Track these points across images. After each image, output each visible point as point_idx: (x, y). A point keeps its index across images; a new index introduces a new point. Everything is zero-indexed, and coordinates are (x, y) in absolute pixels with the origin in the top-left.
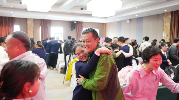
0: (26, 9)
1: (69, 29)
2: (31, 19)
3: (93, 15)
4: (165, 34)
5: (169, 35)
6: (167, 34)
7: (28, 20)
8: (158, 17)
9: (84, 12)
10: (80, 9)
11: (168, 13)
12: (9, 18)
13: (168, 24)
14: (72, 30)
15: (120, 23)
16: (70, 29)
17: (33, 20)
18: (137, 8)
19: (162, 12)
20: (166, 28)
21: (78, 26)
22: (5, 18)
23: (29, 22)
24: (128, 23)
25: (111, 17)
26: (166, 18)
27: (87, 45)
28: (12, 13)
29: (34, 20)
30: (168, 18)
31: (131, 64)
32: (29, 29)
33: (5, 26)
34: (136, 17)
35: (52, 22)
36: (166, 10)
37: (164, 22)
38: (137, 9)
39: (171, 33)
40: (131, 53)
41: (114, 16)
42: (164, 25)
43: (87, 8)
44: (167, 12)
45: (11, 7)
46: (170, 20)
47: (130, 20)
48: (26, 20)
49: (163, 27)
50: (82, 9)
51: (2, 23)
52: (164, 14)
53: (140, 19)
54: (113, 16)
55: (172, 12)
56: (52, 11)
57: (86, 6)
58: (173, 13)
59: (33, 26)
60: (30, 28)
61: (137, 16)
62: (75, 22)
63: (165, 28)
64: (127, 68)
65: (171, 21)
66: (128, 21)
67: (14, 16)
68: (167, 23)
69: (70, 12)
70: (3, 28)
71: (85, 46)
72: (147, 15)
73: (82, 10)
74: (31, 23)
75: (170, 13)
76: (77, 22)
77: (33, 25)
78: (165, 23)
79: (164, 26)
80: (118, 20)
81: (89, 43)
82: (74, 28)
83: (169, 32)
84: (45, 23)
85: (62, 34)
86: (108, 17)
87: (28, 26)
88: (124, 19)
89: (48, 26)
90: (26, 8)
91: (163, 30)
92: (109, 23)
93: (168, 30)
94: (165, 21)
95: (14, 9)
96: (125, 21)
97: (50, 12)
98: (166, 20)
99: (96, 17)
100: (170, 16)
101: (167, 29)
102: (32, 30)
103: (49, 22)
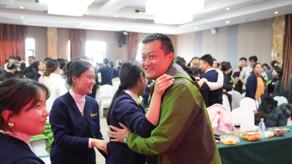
0: (46, 12)
1: (116, 44)
2: (53, 28)
3: (155, 22)
4: (275, 52)
5: (281, 53)
6: (278, 52)
7: (48, 29)
8: (263, 24)
9: (140, 16)
10: (134, 11)
11: (280, 17)
12: (17, 26)
13: (280, 36)
14: (120, 46)
15: (199, 34)
16: (118, 45)
17: (56, 30)
18: (228, 9)
19: (270, 16)
20: (277, 42)
21: (130, 39)
22: (11, 26)
23: (50, 34)
24: (214, 34)
25: (185, 24)
26: (277, 25)
27: (149, 64)
28: (22, 18)
29: (59, 29)
30: (280, 26)
31: (220, 102)
32: (49, 45)
33: (12, 40)
34: (226, 25)
35: (88, 33)
36: (276, 13)
37: (274, 33)
38: (228, 11)
39: (284, 51)
40: (219, 83)
41: (192, 22)
42: (274, 37)
43: (146, 10)
44: (280, 15)
45: (22, 8)
46: (283, 30)
47: (217, 29)
48: (45, 29)
49: (272, 41)
50: (137, 11)
51: (7, 34)
52: (274, 18)
53: (233, 28)
54: (189, 23)
55: (287, 16)
56: (88, 14)
57: (145, 6)
58: (289, 17)
59: (57, 40)
60: (52, 43)
61: (228, 22)
62: (126, 34)
63: (274, 43)
64: (216, 107)
65: (286, 31)
66: (214, 32)
67: (25, 23)
68: (278, 33)
69: (117, 16)
70: (8, 44)
71: (146, 67)
72: (244, 21)
73: (137, 13)
74: (53, 34)
75: (284, 18)
76: (129, 33)
77: (56, 37)
78: (276, 34)
79: (274, 40)
80: (196, 29)
81: (153, 61)
82: (125, 43)
83: (282, 49)
84: (76, 35)
85: (104, 53)
86: (180, 25)
87: (49, 40)
88: (207, 28)
89: (81, 39)
90: (45, 10)
91: (272, 45)
92: (182, 35)
93: (280, 46)
94: (276, 30)
95: (26, 11)
96: (209, 31)
97: (85, 17)
98: (278, 30)
99: (161, 24)
100: (284, 23)
101: (278, 45)
102: (56, 46)
103: (83, 33)
